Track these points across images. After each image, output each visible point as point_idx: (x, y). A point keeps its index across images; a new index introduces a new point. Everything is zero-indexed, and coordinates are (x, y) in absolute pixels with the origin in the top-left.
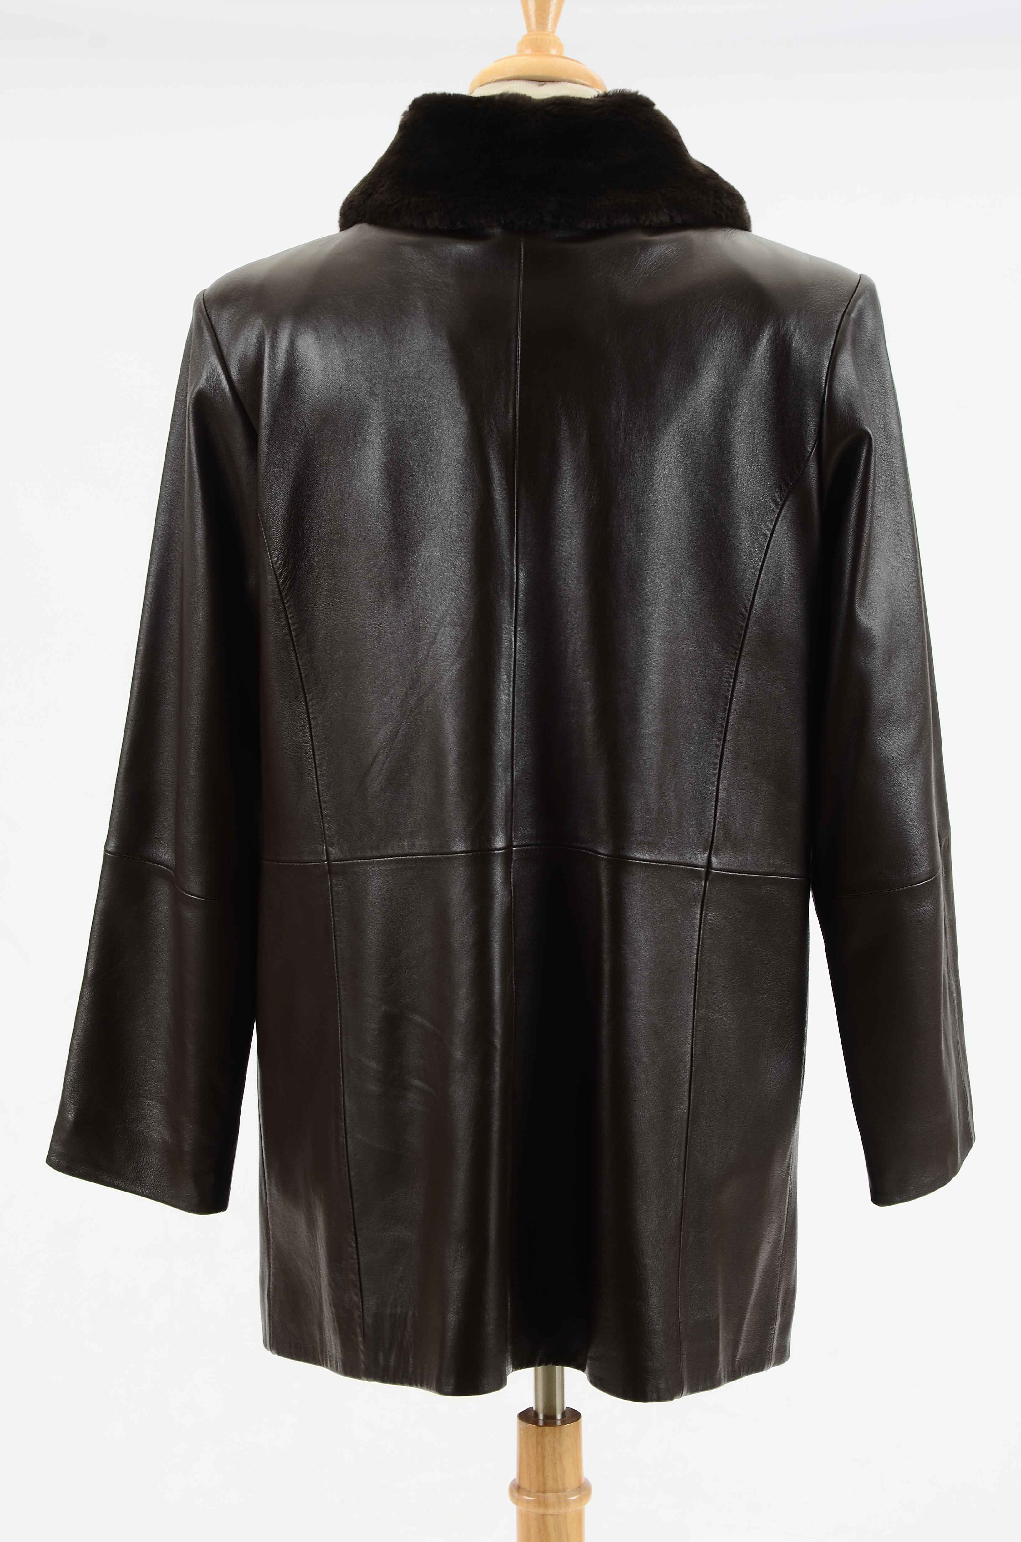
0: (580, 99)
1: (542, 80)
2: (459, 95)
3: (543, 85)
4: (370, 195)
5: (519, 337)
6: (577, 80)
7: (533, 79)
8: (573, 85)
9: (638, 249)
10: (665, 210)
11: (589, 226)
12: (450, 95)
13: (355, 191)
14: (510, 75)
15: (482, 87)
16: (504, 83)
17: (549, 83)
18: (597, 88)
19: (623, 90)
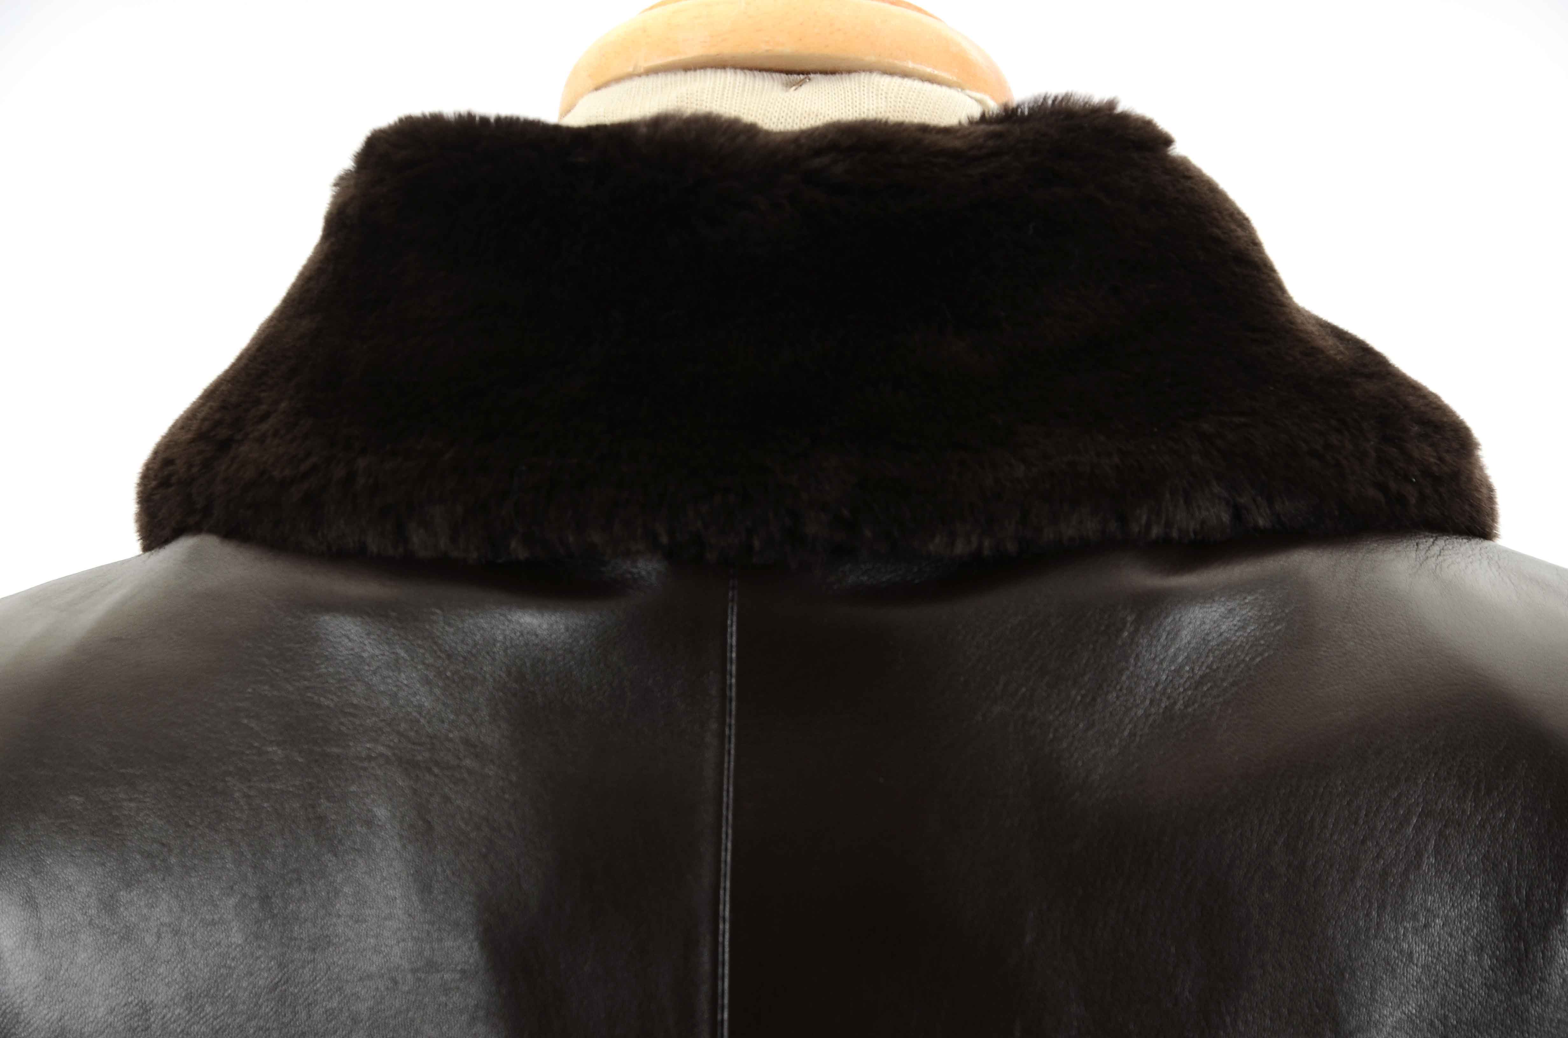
0: (924, 129)
1: (797, 68)
2: (518, 119)
3: (800, 84)
4: (225, 445)
5: (725, 927)
6: (910, 65)
7: (767, 65)
8: (897, 81)
9: (1129, 619)
10: (1217, 489)
11: (960, 548)
12: (485, 121)
13: (182, 428)
14: (692, 51)
15: (599, 93)
16: (670, 78)
17: (819, 76)
18: (978, 89)
19: (1067, 98)
